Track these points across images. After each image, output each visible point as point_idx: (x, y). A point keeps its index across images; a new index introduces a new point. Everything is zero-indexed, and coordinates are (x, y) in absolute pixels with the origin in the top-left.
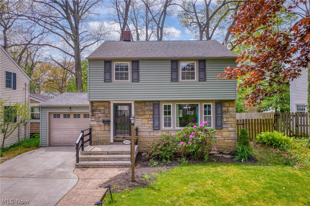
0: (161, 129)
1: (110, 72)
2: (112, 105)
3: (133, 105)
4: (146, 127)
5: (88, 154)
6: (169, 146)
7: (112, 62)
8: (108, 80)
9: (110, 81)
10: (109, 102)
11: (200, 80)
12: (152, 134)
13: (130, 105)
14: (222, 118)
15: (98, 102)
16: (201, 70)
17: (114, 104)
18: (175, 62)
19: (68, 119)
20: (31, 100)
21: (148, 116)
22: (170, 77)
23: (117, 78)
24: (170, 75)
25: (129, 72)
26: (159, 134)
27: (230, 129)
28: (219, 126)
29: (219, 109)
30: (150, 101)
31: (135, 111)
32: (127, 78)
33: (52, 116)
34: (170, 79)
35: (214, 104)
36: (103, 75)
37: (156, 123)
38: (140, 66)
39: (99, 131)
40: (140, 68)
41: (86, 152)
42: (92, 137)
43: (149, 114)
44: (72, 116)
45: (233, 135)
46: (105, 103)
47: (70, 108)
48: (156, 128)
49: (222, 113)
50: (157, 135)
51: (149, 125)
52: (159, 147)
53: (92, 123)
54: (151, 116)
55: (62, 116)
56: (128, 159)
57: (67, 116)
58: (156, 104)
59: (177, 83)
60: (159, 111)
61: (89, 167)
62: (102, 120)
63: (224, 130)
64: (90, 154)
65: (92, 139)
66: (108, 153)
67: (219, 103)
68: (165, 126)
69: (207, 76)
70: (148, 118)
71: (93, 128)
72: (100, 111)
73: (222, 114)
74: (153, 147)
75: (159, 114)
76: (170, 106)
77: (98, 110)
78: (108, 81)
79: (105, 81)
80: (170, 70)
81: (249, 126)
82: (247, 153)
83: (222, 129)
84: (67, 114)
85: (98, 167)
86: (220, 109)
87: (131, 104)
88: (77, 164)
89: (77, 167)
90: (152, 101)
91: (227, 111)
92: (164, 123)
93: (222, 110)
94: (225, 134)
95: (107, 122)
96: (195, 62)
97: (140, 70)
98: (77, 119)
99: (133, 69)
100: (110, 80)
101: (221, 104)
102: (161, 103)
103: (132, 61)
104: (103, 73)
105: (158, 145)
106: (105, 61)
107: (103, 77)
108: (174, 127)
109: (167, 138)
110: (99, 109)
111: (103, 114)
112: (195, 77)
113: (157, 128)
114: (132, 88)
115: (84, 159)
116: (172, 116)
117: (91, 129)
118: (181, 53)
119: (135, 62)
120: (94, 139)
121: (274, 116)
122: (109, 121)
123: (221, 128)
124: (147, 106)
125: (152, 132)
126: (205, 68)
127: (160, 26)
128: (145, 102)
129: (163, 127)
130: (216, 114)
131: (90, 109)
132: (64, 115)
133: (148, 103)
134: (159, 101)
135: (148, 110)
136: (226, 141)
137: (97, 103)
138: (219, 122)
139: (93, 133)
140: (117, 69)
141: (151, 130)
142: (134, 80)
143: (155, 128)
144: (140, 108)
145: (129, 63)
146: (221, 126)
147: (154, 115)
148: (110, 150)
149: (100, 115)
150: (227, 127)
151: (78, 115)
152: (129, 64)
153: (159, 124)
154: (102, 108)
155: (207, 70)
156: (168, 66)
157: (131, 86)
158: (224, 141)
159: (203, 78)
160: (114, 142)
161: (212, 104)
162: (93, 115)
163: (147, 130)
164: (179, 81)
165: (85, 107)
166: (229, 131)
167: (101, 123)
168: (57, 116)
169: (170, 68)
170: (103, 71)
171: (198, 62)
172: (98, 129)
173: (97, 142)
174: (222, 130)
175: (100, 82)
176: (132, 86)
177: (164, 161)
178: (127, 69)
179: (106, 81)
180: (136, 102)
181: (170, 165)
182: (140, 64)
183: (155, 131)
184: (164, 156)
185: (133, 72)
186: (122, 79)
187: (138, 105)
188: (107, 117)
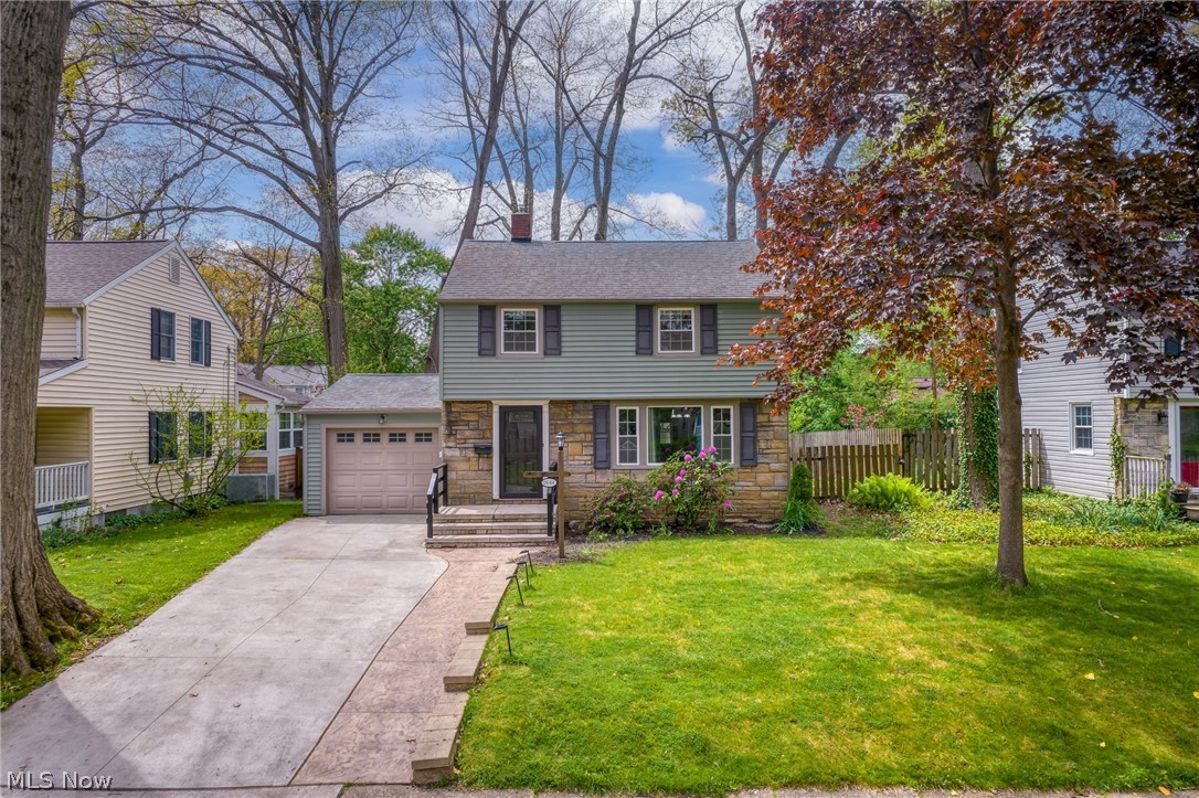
0: (613, 467)
1: (494, 333)
2: (496, 410)
3: (546, 409)
4: (576, 463)
5: (448, 521)
6: (631, 501)
7: (498, 309)
8: (487, 350)
9: (491, 353)
10: (489, 403)
11: (704, 351)
12: (591, 478)
13: (537, 411)
14: (755, 440)
15: (462, 402)
16: (705, 328)
17: (500, 407)
18: (644, 309)
19: (376, 445)
20: (241, 394)
21: (583, 435)
22: (634, 344)
23: (508, 347)
24: (634, 338)
25: (537, 331)
26: (606, 479)
27: (774, 466)
28: (749, 460)
29: (749, 419)
30: (586, 401)
31: (550, 425)
32: (532, 347)
33: (334, 437)
34: (634, 349)
35: (738, 407)
36: (476, 339)
37: (602, 452)
38: (563, 318)
39: (465, 471)
40: (563, 323)
41: (444, 516)
42: (449, 487)
43: (584, 431)
44: (385, 438)
45: (780, 480)
46: (479, 405)
47: (383, 417)
48: (601, 463)
49: (756, 427)
50: (605, 480)
51: (586, 458)
52: (610, 503)
53: (449, 453)
54: (589, 437)
55: (359, 438)
56: (541, 530)
57: (372, 437)
58: (601, 407)
59: (651, 359)
60: (607, 425)
61: (455, 547)
62: (472, 445)
63: (760, 468)
64: (454, 521)
65: (449, 491)
66: (494, 519)
67: (750, 406)
68: (623, 460)
69: (720, 343)
70: (582, 442)
71: (452, 465)
72: (468, 425)
73: (755, 431)
74: (595, 504)
75: (608, 432)
76: (633, 412)
77: (464, 421)
78: (487, 352)
79: (480, 354)
80: (634, 328)
81: (838, 464)
82: (804, 516)
83: (756, 466)
84: (372, 432)
85: (477, 547)
86: (751, 419)
87: (541, 407)
88: (430, 540)
89: (430, 545)
90: (592, 401)
91: (769, 425)
92: (620, 452)
93: (755, 422)
94: (763, 478)
95: (484, 451)
96: (692, 309)
97: (563, 328)
98: (398, 446)
99: (545, 326)
100: (493, 352)
101: (754, 408)
102: (612, 405)
103: (545, 306)
104: (477, 334)
105: (607, 499)
106: (480, 306)
107: (477, 345)
108: (643, 463)
109: (628, 485)
110: (465, 418)
111: (474, 432)
112: (691, 343)
113: (602, 465)
114: (544, 370)
115: (443, 532)
116: (638, 435)
117: (445, 468)
118: (659, 285)
119: (553, 309)
120: (453, 491)
121: (903, 436)
122: (489, 449)
123: (752, 463)
124: (578, 412)
125: (591, 473)
126: (715, 324)
127: (604, 148)
128: (574, 402)
129: (617, 462)
130: (742, 430)
131: (444, 418)
132: (365, 435)
133: (581, 406)
134: (608, 401)
135: (582, 422)
136: (764, 494)
137: (461, 405)
138: (749, 451)
139: (452, 475)
140: (509, 325)
141: (589, 469)
142: (548, 352)
143: (598, 465)
144: (562, 417)
145: (536, 310)
146: (754, 459)
147: (595, 432)
148: (497, 513)
149: (468, 433)
150: (767, 461)
151: (400, 435)
152: (538, 313)
153: (608, 455)
154: (472, 417)
155: (719, 327)
156: (629, 319)
157: (541, 365)
158: (760, 495)
159: (710, 348)
160: (501, 497)
161: (732, 408)
162: (450, 435)
163: (580, 470)
164: (655, 353)
165: (431, 415)
166: (770, 472)
167: (471, 454)
168: (346, 437)
169: (634, 323)
170: (477, 329)
171: (698, 309)
172: (463, 466)
173: (460, 498)
174: (756, 469)
175: (470, 355)
176: (544, 365)
177: (621, 531)
178: (531, 326)
179: (483, 352)
180: (553, 403)
181: (633, 539)
182: (562, 313)
183: (598, 472)
184: (620, 524)
185: (546, 333)
186: (520, 347)
187: (555, 410)
188: (483, 438)
